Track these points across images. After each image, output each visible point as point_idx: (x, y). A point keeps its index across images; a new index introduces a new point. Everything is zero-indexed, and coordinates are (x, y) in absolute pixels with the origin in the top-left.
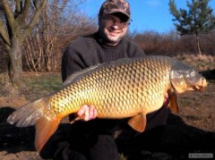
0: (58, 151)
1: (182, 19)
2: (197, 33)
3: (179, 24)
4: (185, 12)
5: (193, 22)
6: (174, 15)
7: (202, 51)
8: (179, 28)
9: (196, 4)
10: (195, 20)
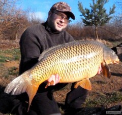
0: (14, 107)
1: (86, 15)
2: (96, 25)
3: (84, 18)
4: (89, 11)
5: (93, 18)
6: (81, 12)
7: (99, 37)
8: (85, 21)
9: (96, 5)
10: (95, 16)
